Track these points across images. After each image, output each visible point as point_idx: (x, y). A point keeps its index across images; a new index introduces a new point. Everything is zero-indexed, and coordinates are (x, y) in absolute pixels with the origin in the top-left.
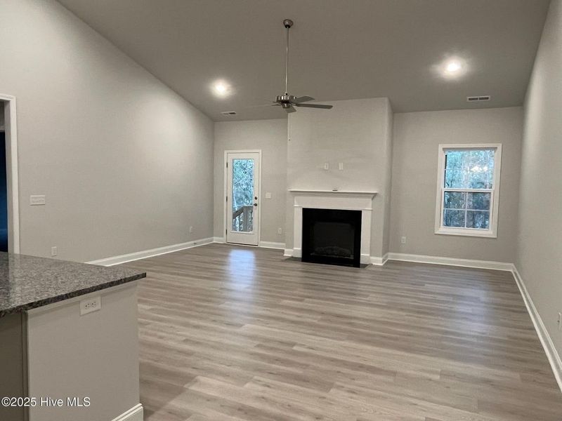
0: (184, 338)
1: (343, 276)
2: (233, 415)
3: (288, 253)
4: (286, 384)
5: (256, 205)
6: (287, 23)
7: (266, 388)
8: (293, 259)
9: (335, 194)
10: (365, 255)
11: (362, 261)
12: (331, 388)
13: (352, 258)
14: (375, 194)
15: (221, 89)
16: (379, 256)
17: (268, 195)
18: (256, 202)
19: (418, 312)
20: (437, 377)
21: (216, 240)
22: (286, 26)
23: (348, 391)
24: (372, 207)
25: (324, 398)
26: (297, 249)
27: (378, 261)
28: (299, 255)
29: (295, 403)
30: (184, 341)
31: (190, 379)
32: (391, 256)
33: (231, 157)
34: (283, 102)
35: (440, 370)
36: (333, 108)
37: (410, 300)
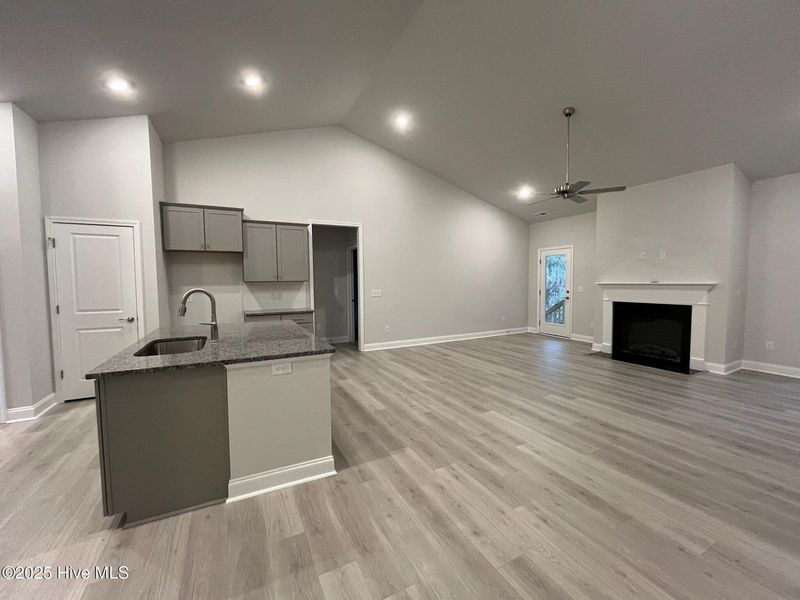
0: (427, 411)
1: (652, 380)
2: (401, 494)
3: (596, 348)
4: (476, 482)
5: (568, 298)
6: (567, 111)
7: (453, 480)
8: (601, 355)
9: (655, 286)
10: (696, 359)
11: (692, 366)
12: (519, 505)
13: (678, 360)
14: (715, 285)
15: (525, 193)
16: (720, 363)
17: (581, 289)
18: (568, 295)
19: (741, 447)
20: (698, 550)
21: (530, 329)
22: (566, 115)
23: (539, 517)
24: (708, 301)
25: (503, 512)
26: (606, 344)
27: (718, 369)
28: (610, 351)
29: (468, 507)
30: (427, 414)
31: (398, 447)
32: (747, 364)
33: (543, 254)
34: (563, 193)
35: (713, 541)
36: (627, 190)
37: (738, 426)
